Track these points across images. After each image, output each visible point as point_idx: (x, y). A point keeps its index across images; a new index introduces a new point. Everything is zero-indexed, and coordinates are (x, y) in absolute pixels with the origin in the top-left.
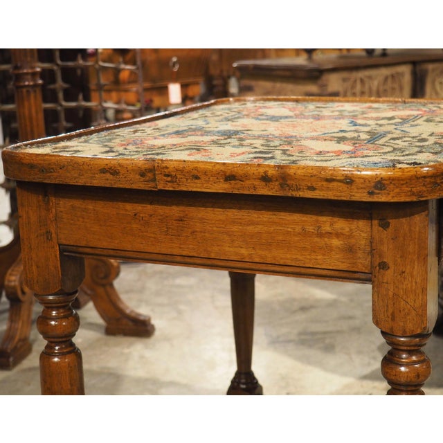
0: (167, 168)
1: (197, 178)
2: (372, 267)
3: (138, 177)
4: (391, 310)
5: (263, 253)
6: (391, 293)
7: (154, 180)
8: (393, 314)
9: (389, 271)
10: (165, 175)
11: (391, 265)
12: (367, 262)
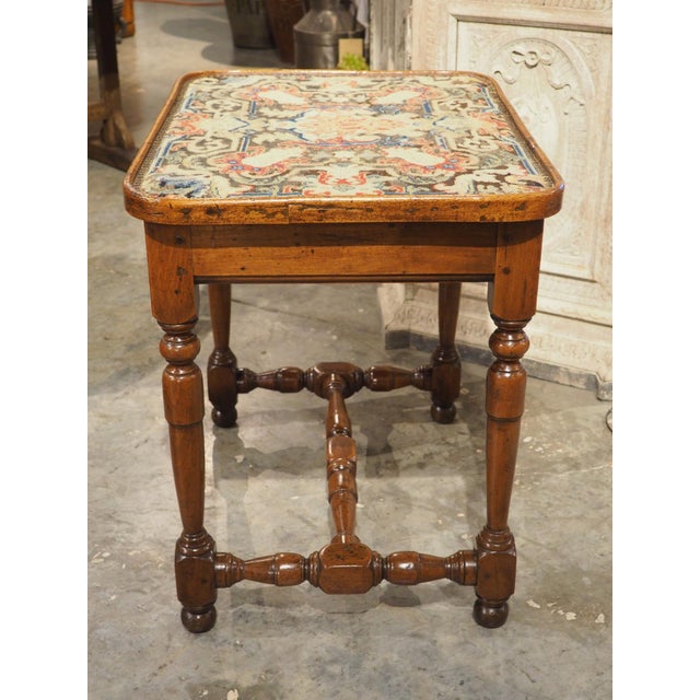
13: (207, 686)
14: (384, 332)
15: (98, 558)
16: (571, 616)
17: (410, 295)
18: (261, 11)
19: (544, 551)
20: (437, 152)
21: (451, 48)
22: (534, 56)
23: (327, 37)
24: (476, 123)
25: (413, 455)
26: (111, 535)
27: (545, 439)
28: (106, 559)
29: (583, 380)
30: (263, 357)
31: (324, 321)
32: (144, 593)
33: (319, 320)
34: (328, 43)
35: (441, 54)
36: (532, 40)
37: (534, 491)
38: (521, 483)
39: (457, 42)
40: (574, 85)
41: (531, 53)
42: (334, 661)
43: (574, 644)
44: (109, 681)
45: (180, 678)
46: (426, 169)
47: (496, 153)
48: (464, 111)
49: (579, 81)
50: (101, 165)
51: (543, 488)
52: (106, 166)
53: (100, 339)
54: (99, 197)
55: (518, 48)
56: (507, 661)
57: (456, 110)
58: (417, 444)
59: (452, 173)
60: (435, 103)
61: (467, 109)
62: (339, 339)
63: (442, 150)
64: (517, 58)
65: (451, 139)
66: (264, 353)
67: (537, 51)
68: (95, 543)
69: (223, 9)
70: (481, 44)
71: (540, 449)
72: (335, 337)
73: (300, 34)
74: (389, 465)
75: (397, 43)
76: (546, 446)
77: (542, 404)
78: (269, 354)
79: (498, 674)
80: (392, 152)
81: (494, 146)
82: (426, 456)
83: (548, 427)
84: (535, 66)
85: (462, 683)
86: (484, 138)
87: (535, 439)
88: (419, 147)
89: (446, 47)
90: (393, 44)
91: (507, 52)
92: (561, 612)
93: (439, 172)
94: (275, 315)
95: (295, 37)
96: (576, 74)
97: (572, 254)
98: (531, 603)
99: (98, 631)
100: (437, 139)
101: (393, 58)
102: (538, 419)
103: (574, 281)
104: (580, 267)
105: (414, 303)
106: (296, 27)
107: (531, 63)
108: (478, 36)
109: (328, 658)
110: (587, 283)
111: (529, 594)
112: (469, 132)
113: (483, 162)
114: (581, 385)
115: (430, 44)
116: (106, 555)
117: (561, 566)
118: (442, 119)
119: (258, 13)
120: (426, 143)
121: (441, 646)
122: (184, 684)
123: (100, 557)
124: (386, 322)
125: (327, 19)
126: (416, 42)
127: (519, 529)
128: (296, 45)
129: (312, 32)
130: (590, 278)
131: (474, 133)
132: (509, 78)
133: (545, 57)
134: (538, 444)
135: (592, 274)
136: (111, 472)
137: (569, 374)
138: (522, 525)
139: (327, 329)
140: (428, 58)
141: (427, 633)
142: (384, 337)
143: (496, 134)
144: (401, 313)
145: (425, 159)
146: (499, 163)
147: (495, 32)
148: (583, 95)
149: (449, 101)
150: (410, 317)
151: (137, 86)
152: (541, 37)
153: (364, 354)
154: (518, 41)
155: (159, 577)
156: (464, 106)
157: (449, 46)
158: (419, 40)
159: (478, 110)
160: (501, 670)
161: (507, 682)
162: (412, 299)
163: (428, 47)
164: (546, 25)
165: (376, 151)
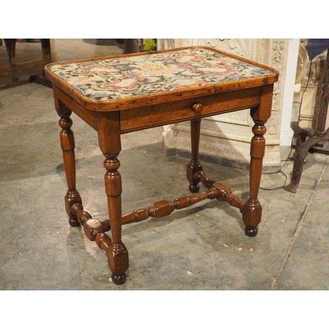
13: (101, 277)
14: (165, 149)
16: (240, 249)
17: (175, 134)
19: (230, 227)
26: (59, 225)
29: (245, 166)
32: (74, 245)
40: (238, 47)
42: (150, 267)
43: (241, 258)
44: (63, 276)
45: (90, 274)
49: (241, 46)
53: (49, 154)
54: (43, 99)
56: (216, 265)
62: (147, 152)
72: (145, 152)
79: (212, 269)
84: (223, 40)
85: (199, 273)
92: (236, 248)
96: (239, 43)
97: (240, 115)
98: (225, 245)
103: (241, 126)
104: (243, 120)
105: (177, 137)
109: (147, 266)
110: (246, 127)
111: (224, 242)
114: (244, 168)
116: (58, 232)
117: (236, 232)
121: (191, 261)
122: (92, 276)
123: (55, 233)
124: (166, 145)
130: (247, 124)
132: (213, 45)
135: (248, 123)
136: (57, 203)
137: (240, 164)
138: (221, 219)
139: (142, 149)
141: (185, 256)
142: (165, 152)
144: (172, 141)
148: (242, 51)
150: (176, 143)
151: (55, 54)
153: (157, 158)
155: (79, 240)
161: (216, 272)
162: (177, 136)
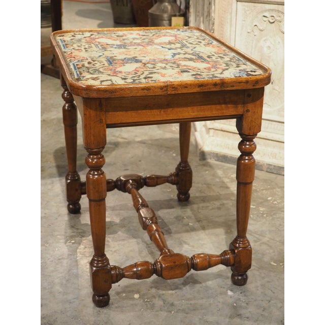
0: (174, 85)
1: (186, 87)
2: (244, 111)
3: (159, 90)
4: (249, 127)
5: (206, 113)
6: (250, 120)
7: (167, 90)
8: (250, 128)
9: (250, 113)
10: (172, 88)
11: (250, 110)
12: (242, 110)
15: (69, 243)
18: (129, 5)
19: (278, 243)
20: (99, 43)
21: (234, 14)
22: (273, 18)
23: (166, 16)
24: (83, 54)
25: (214, 204)
27: (278, 198)
28: (73, 243)
30: (140, 163)
31: (168, 148)
33: (166, 147)
34: (166, 19)
35: (229, 17)
36: (272, 10)
37: (273, 219)
38: (267, 216)
39: (237, 12)
41: (272, 16)
46: (102, 37)
47: (74, 43)
48: (90, 60)
50: (51, 77)
51: (277, 218)
52: (54, 78)
54: (52, 92)
55: (266, 14)
56: (262, 285)
57: (94, 61)
58: (217, 200)
59: (92, 37)
60: (106, 64)
61: (88, 61)
63: (97, 44)
64: (265, 19)
65: (94, 48)
66: (140, 161)
67: (274, 16)
68: (67, 237)
69: (109, 5)
70: (248, 12)
71: (276, 202)
72: (174, 155)
73: (152, 14)
74: (204, 208)
75: (205, 15)
76: (279, 201)
77: (276, 184)
78: (142, 162)
79: (258, 290)
80: (118, 43)
81: (75, 46)
82: (221, 205)
83: (279, 194)
84: (274, 22)
86: (79, 48)
87: (273, 199)
88: (107, 45)
89: (231, 13)
90: (203, 15)
91: (260, 16)
93: (97, 37)
94: (144, 145)
95: (149, 16)
98: (272, 263)
99: (73, 271)
100: (100, 48)
101: (203, 22)
102: (274, 190)
106: (150, 11)
107: (272, 21)
108: (246, 9)
111: (271, 260)
112: (86, 51)
113: (80, 40)
115: (223, 12)
116: (73, 241)
118: (100, 56)
119: (127, 6)
120: (105, 46)
124: (200, 147)
125: (165, 7)
126: (216, 12)
127: (266, 234)
128: (149, 20)
129: (158, 13)
131: (84, 50)
132: (261, 28)
133: (278, 18)
134: (274, 201)
139: (171, 151)
140: (222, 19)
142: (198, 154)
143: (73, 51)
145: (104, 40)
146: (73, 40)
147: (254, 6)
149: (98, 65)
152: (276, 9)
154: (266, 11)
156: (89, 63)
157: (233, 13)
158: (219, 11)
159: (82, 61)
160: (259, 288)
161: (262, 293)
162: (213, 136)
163: (222, 14)
164: (279, 3)
165: (125, 43)
